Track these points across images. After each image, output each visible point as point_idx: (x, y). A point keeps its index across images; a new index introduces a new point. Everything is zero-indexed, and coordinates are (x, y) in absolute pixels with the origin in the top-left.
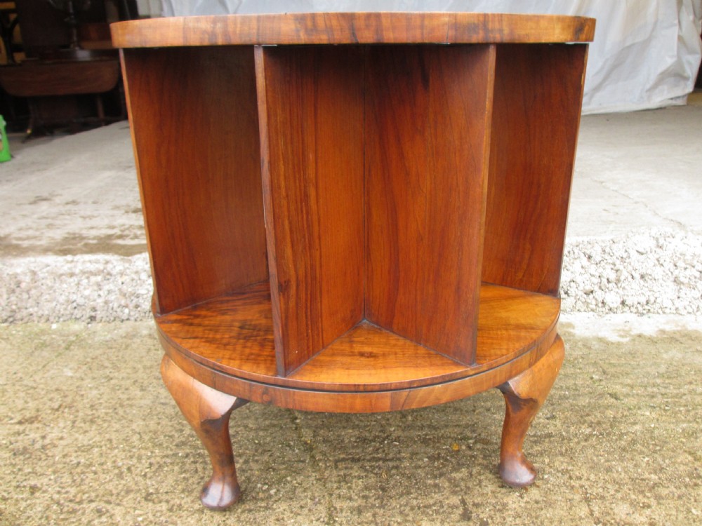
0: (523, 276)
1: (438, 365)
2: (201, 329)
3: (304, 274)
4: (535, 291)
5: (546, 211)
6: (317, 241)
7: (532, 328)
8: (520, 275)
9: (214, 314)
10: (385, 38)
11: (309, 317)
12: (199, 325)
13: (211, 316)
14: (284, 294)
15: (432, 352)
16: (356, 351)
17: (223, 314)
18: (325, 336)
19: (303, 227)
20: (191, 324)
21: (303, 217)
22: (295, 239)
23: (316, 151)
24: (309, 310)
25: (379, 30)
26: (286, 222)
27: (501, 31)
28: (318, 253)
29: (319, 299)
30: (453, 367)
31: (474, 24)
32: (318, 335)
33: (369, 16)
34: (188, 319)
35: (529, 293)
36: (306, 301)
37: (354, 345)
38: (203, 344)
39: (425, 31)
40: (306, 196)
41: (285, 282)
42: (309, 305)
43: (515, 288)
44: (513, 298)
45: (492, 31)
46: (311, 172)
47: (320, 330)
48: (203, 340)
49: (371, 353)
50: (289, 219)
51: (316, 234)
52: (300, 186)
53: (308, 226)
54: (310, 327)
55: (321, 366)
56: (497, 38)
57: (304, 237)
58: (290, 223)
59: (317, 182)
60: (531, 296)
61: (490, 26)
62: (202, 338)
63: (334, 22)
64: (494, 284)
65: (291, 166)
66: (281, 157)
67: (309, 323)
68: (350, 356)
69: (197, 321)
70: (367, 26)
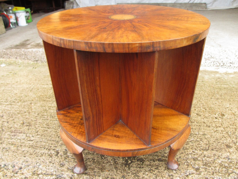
0: (178, 107)
1: (138, 144)
2: (69, 118)
3: (96, 113)
4: (182, 113)
5: (187, 89)
6: (101, 103)
7: (175, 131)
8: (177, 107)
9: (74, 112)
10: (115, 51)
11: (98, 125)
12: (69, 117)
13: (74, 113)
14: (88, 121)
15: (138, 138)
16: (114, 134)
17: (77, 112)
18: (104, 128)
19: (95, 100)
20: (66, 116)
21: (94, 97)
22: (92, 104)
23: (99, 76)
24: (98, 123)
25: (113, 48)
26: (88, 100)
27: (160, 47)
28: (101, 106)
29: (102, 119)
30: (143, 145)
31: (149, 46)
32: (102, 129)
33: (109, 44)
34: (66, 113)
35: (180, 113)
36: (97, 120)
37: (114, 132)
38: (68, 125)
39: (130, 49)
40: (96, 90)
41: (88, 117)
42: (98, 121)
43: (175, 110)
44: (173, 115)
45: (156, 47)
46: (98, 83)
47: (102, 127)
48: (69, 123)
49: (118, 136)
50: (89, 99)
51: (100, 100)
52: (93, 88)
53: (97, 99)
54: (98, 127)
55: (101, 140)
56: (158, 49)
57: (95, 102)
58: (90, 100)
59: (100, 85)
60: (180, 115)
61: (155, 46)
62: (68, 123)
63: (98, 45)
64: (169, 108)
65: (89, 83)
66: (85, 82)
67: (98, 126)
68: (111, 136)
69: (68, 115)
70: (109, 47)
